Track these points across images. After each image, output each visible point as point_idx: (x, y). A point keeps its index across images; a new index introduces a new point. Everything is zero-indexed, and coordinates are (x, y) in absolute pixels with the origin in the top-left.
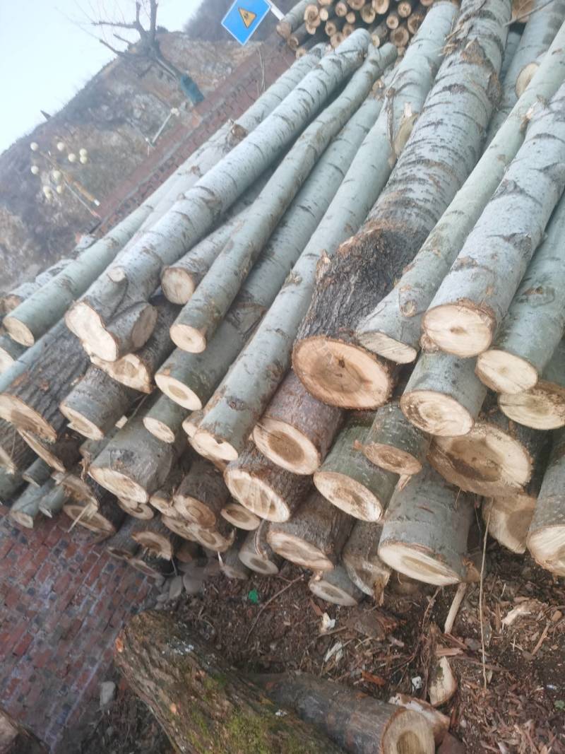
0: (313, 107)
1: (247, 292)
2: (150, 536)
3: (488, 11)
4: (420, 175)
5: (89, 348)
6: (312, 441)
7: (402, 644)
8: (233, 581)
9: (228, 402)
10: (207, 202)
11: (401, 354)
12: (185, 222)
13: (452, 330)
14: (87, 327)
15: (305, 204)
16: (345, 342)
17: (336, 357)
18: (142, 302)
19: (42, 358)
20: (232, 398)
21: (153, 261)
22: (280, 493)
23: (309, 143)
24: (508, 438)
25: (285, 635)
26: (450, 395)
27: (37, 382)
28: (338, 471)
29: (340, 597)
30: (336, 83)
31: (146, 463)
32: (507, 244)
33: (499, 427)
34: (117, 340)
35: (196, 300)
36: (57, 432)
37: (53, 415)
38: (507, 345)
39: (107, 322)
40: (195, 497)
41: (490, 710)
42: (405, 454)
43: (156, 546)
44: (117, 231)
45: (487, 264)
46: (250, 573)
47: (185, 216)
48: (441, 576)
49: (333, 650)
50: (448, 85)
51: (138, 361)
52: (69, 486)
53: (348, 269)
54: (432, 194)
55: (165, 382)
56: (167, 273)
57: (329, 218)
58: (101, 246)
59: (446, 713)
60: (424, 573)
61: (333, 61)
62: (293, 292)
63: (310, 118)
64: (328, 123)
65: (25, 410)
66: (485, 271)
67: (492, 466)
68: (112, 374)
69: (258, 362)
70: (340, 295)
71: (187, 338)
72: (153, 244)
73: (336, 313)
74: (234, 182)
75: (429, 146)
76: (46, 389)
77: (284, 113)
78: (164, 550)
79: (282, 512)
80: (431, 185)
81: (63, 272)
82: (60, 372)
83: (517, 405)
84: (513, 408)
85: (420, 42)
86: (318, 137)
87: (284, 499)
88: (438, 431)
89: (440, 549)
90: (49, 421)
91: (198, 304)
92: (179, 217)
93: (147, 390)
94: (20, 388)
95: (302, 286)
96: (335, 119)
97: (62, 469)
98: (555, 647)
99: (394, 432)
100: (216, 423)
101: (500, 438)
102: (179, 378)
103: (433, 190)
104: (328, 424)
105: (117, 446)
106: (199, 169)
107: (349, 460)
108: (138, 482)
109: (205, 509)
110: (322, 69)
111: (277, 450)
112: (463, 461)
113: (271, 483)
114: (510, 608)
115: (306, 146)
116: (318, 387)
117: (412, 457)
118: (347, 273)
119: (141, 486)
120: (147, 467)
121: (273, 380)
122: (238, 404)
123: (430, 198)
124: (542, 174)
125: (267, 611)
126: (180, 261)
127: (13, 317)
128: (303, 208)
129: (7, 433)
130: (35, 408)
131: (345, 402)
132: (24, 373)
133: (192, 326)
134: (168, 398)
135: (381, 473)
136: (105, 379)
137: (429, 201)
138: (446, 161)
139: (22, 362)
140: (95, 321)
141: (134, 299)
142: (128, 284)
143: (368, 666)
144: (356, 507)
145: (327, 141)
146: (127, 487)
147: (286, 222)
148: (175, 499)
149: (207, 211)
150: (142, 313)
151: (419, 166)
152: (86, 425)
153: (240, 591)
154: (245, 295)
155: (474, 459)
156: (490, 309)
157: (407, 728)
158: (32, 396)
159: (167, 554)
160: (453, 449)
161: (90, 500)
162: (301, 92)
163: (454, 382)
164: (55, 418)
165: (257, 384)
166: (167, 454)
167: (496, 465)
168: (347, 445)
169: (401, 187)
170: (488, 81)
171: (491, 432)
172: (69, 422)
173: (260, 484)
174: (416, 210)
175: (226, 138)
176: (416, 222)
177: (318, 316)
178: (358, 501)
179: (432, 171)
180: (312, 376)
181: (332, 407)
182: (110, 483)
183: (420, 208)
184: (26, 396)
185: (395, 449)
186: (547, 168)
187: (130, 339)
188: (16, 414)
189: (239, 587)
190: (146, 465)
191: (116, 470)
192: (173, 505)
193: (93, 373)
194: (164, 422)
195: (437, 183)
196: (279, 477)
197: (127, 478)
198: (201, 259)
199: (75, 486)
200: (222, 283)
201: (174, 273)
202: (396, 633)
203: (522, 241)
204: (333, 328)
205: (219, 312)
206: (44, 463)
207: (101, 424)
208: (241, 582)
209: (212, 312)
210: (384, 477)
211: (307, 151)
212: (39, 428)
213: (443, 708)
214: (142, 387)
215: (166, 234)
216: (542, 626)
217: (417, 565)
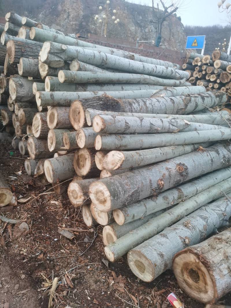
0: (154, 73)
1: (87, 86)
2: (6, 115)
3: (204, 99)
4: (141, 104)
5: (41, 53)
6: (57, 121)
7: (28, 187)
8: (11, 146)
9: (51, 94)
10: (103, 60)
11: (89, 122)
12: (93, 57)
13: (97, 123)
14: (45, 49)
15: (124, 87)
16: (83, 108)
17: (79, 110)
18: (63, 59)
19: (30, 45)
20: (53, 94)
21: (76, 55)
22: (42, 129)
23: (141, 78)
24: (90, 162)
25: (8, 166)
26: (86, 136)
27: (23, 48)
28: (55, 132)
29: (29, 170)
30: (167, 76)
31: (24, 92)
32: (124, 123)
33: (91, 158)
34: (47, 58)
35: (73, 73)
36: (14, 62)
37: (17, 58)
38: (103, 137)
39: (50, 53)
40: (25, 113)
41: (26, 209)
42: (69, 142)
43: (4, 118)
44: (81, 42)
45: (116, 121)
46: (17, 149)
47: (94, 56)
48: (50, 179)
49: (13, 177)
50: (172, 99)
51: (47, 69)
52: (2, 80)
53: (103, 100)
54: (137, 109)
55: (48, 80)
56: (76, 61)
57: (119, 92)
58: (74, 40)
59: (18, 204)
60: (48, 175)
61: (172, 71)
62: (92, 94)
63: (150, 74)
64: (151, 79)
65: (13, 49)
66: (114, 121)
67: (83, 165)
68: (39, 65)
69: (67, 96)
70: (95, 102)
71: (62, 76)
72: (80, 52)
73: (89, 103)
74: (115, 64)
75: (150, 102)
76: (23, 51)
77: (145, 66)
78: (5, 122)
79: (37, 135)
80: (139, 108)
81: (58, 34)
82: (30, 52)
83: (98, 157)
84: (97, 157)
85: (187, 88)
86: (145, 79)
87: (41, 132)
88: (78, 143)
89: (56, 172)
90: (15, 58)
91: (72, 73)
92: (93, 54)
93: (42, 78)
94: (18, 44)
95: (95, 96)
96: (154, 81)
97: (5, 74)
98: (53, 213)
99: (73, 136)
100: (43, 94)
101: (89, 161)
102: (50, 82)
103: (139, 109)
104: (65, 124)
105: (22, 81)
106: (113, 53)
107: (60, 134)
108: (17, 93)
109: (24, 119)
110: (167, 69)
111: (50, 117)
112: (79, 160)
113: (42, 125)
114: (56, 201)
115: (139, 77)
116: (71, 114)
117: (69, 144)
118: (101, 100)
119: (16, 95)
120: (23, 93)
121: (65, 103)
122: (52, 97)
123: (136, 109)
124: (150, 124)
125: (10, 158)
126: (81, 62)
127: (35, 29)
128: (122, 87)
129: (4, 51)
130: (16, 52)
131: (73, 123)
132: (22, 42)
133: (65, 75)
134: (44, 85)
135: (62, 143)
136: (37, 65)
137: (135, 109)
138: (149, 108)
139: (26, 41)
140: (48, 50)
141: (62, 56)
142: (64, 52)
143: (15, 185)
144: (50, 145)
145: (146, 82)
146: (13, 92)
147: (115, 85)
148: (21, 109)
149: (101, 61)
150: (59, 61)
151: (143, 103)
152: (21, 68)
153: (11, 149)
154: (86, 86)
155: (81, 161)
156: (105, 125)
157: (6, 194)
158: (18, 49)
159: (4, 123)
160: (80, 155)
161: (3, 89)
162: (155, 67)
163: (89, 135)
164: (17, 59)
165: (61, 99)
166: (31, 96)
167: (83, 166)
168: (63, 131)
169: (134, 101)
170: (181, 108)
171: (89, 158)
172: (19, 64)
173: (40, 123)
174: (130, 108)
175: (128, 55)
176: (127, 109)
177: (86, 100)
178: (52, 143)
179: (143, 106)
180: (72, 110)
181: (70, 122)
182: (11, 87)
183: (132, 108)
184: (17, 47)
185: (68, 139)
186: (152, 124)
187: (50, 62)
188: (10, 48)
189: (11, 148)
190: (23, 92)
191: (15, 84)
192: (19, 110)
193: (36, 60)
194: (37, 88)
195: (141, 109)
196: (45, 126)
197: (16, 89)
198: (86, 67)
199: (4, 81)
200: (83, 76)
201: (77, 63)
202: (30, 186)
203: (127, 126)
204: (85, 104)
205: (74, 80)
206: (3, 69)
207: (24, 71)
208: (13, 148)
209: (73, 78)
210: (62, 144)
211: (138, 78)
212: (11, 57)
213: (18, 203)
214: (42, 76)
215: (86, 53)
216: (57, 208)
217: (48, 171)
